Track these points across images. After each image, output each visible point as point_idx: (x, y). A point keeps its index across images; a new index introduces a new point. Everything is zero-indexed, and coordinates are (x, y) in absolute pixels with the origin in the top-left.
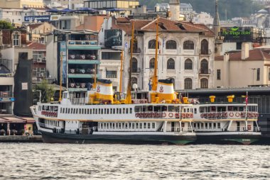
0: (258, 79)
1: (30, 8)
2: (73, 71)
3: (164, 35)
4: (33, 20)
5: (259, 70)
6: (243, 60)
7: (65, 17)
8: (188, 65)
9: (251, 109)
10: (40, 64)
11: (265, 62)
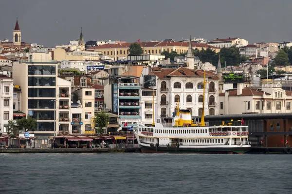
0: (249, 108)
1: (90, 61)
2: (122, 103)
3: (184, 79)
4: (94, 69)
5: (249, 102)
6: (238, 96)
7: (115, 67)
8: (201, 99)
9: (244, 129)
10: (100, 99)
11: (254, 97)
